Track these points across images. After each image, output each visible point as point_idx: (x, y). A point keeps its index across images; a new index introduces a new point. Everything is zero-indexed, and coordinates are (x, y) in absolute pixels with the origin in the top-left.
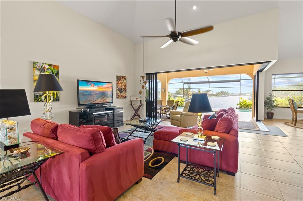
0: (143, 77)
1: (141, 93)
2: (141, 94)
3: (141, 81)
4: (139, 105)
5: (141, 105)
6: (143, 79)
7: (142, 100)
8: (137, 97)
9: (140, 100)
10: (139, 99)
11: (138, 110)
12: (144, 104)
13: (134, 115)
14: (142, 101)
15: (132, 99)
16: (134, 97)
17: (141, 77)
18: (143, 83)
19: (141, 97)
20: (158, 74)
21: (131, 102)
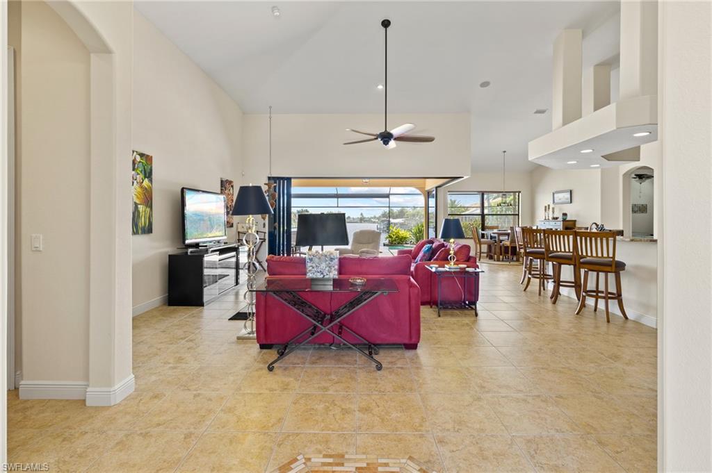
0: (269, 185)
6: (270, 188)
12: (266, 240)
14: (265, 233)
15: (240, 230)
17: (265, 184)
20: (292, 180)
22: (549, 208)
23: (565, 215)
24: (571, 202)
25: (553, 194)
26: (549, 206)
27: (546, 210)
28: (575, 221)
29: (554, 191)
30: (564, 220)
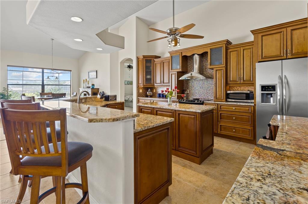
22: (86, 81)
23: (93, 85)
24: (97, 78)
25: (89, 73)
26: (86, 79)
27: (84, 82)
28: (99, 89)
29: (89, 71)
30: (93, 89)
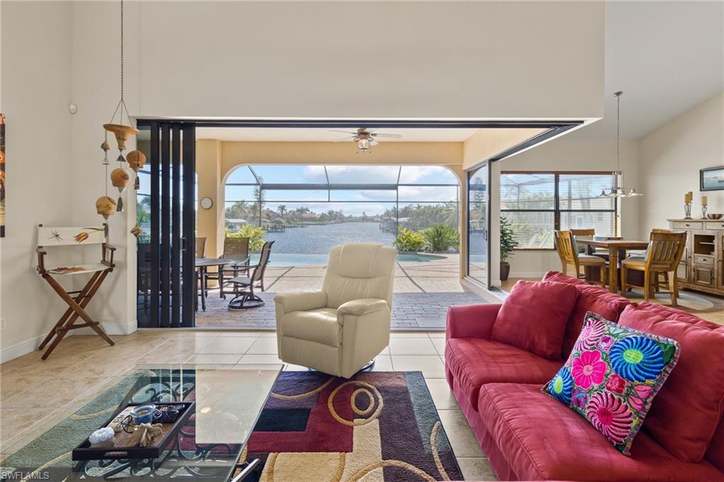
0: (119, 131)
1: (109, 207)
2: (106, 215)
3: (105, 147)
4: (93, 265)
5: (111, 270)
6: (121, 138)
7: (112, 241)
8: (79, 231)
9: (104, 244)
10: (96, 238)
11: (90, 296)
12: (124, 265)
13: (59, 324)
14: (113, 250)
15: (45, 241)
16: (59, 230)
17: (108, 127)
18: (121, 159)
19: (106, 230)
21: (41, 255)
22: (691, 199)
26: (691, 194)
29: (702, 168)
